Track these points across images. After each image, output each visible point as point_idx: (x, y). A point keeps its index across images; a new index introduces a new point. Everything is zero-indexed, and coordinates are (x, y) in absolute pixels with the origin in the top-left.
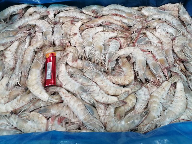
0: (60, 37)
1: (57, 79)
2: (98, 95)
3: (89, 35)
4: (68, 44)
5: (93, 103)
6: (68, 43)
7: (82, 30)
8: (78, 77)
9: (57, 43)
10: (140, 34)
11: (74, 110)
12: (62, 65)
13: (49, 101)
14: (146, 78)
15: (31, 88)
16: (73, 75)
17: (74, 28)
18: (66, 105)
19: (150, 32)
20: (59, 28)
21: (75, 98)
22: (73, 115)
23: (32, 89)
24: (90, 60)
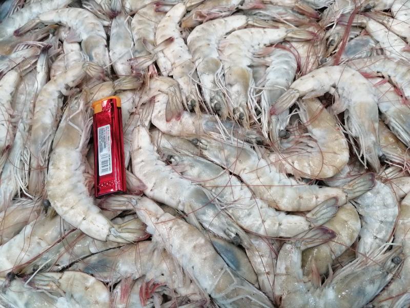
0: (128, 52)
1: (128, 172)
2: (249, 214)
3: (208, 42)
4: (153, 70)
5: (234, 237)
6: (151, 68)
7: (186, 29)
8: (186, 162)
9: (121, 68)
10: (351, 29)
11: (183, 262)
12: (139, 131)
13: (112, 238)
14: (381, 154)
15: (59, 204)
16: (171, 157)
17: (165, 24)
18: (160, 247)
19: (378, 22)
20: (123, 28)
21: (185, 226)
22: (181, 276)
23: (61, 206)
24: (217, 111)
